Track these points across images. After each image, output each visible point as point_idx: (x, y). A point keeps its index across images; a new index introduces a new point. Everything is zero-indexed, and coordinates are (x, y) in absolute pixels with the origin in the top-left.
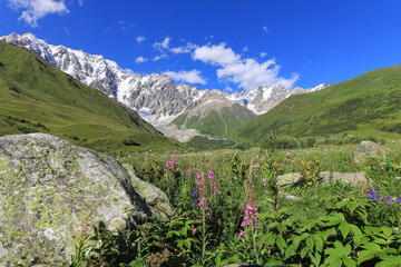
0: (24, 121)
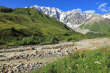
0: (35, 29)
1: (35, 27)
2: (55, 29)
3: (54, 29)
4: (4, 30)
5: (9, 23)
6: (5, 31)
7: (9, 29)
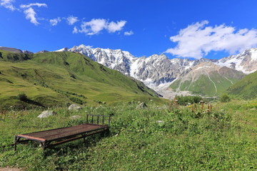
1: (73, 90)
2: (113, 94)
3: (110, 94)
4: (5, 100)
5: (20, 84)
6: (7, 102)
7: (15, 98)
